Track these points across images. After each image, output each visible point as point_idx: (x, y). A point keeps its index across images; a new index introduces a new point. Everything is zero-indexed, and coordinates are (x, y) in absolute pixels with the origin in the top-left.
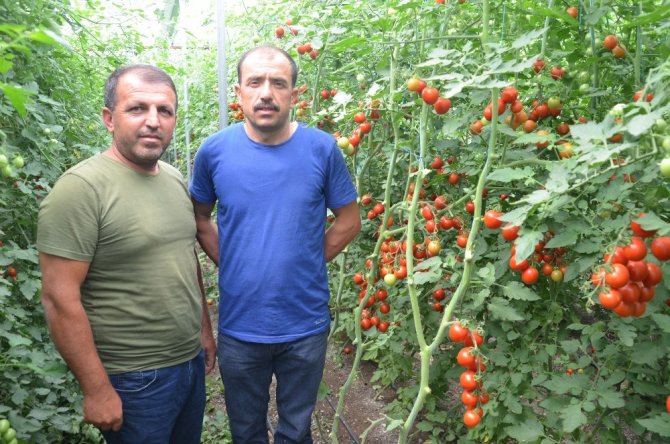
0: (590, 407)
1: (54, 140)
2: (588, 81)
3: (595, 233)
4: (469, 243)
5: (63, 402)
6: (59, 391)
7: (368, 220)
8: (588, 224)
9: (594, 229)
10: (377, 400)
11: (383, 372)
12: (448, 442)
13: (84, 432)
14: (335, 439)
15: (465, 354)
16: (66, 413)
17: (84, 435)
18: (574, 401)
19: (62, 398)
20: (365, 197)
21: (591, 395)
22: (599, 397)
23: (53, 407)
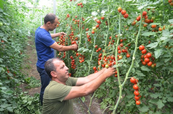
0: (165, 102)
1: (8, 27)
2: (162, 13)
3: (168, 52)
4: (134, 55)
5: (9, 103)
6: (8, 100)
7: (96, 52)
8: (166, 50)
9: (168, 51)
10: (96, 102)
11: (98, 94)
12: (117, 113)
13: (14, 112)
14: (89, 113)
15: (135, 86)
16: (11, 106)
17: (15, 113)
18: (160, 100)
19: (8, 102)
20: (96, 46)
21: (164, 98)
22: (167, 99)
23: (7, 104)
